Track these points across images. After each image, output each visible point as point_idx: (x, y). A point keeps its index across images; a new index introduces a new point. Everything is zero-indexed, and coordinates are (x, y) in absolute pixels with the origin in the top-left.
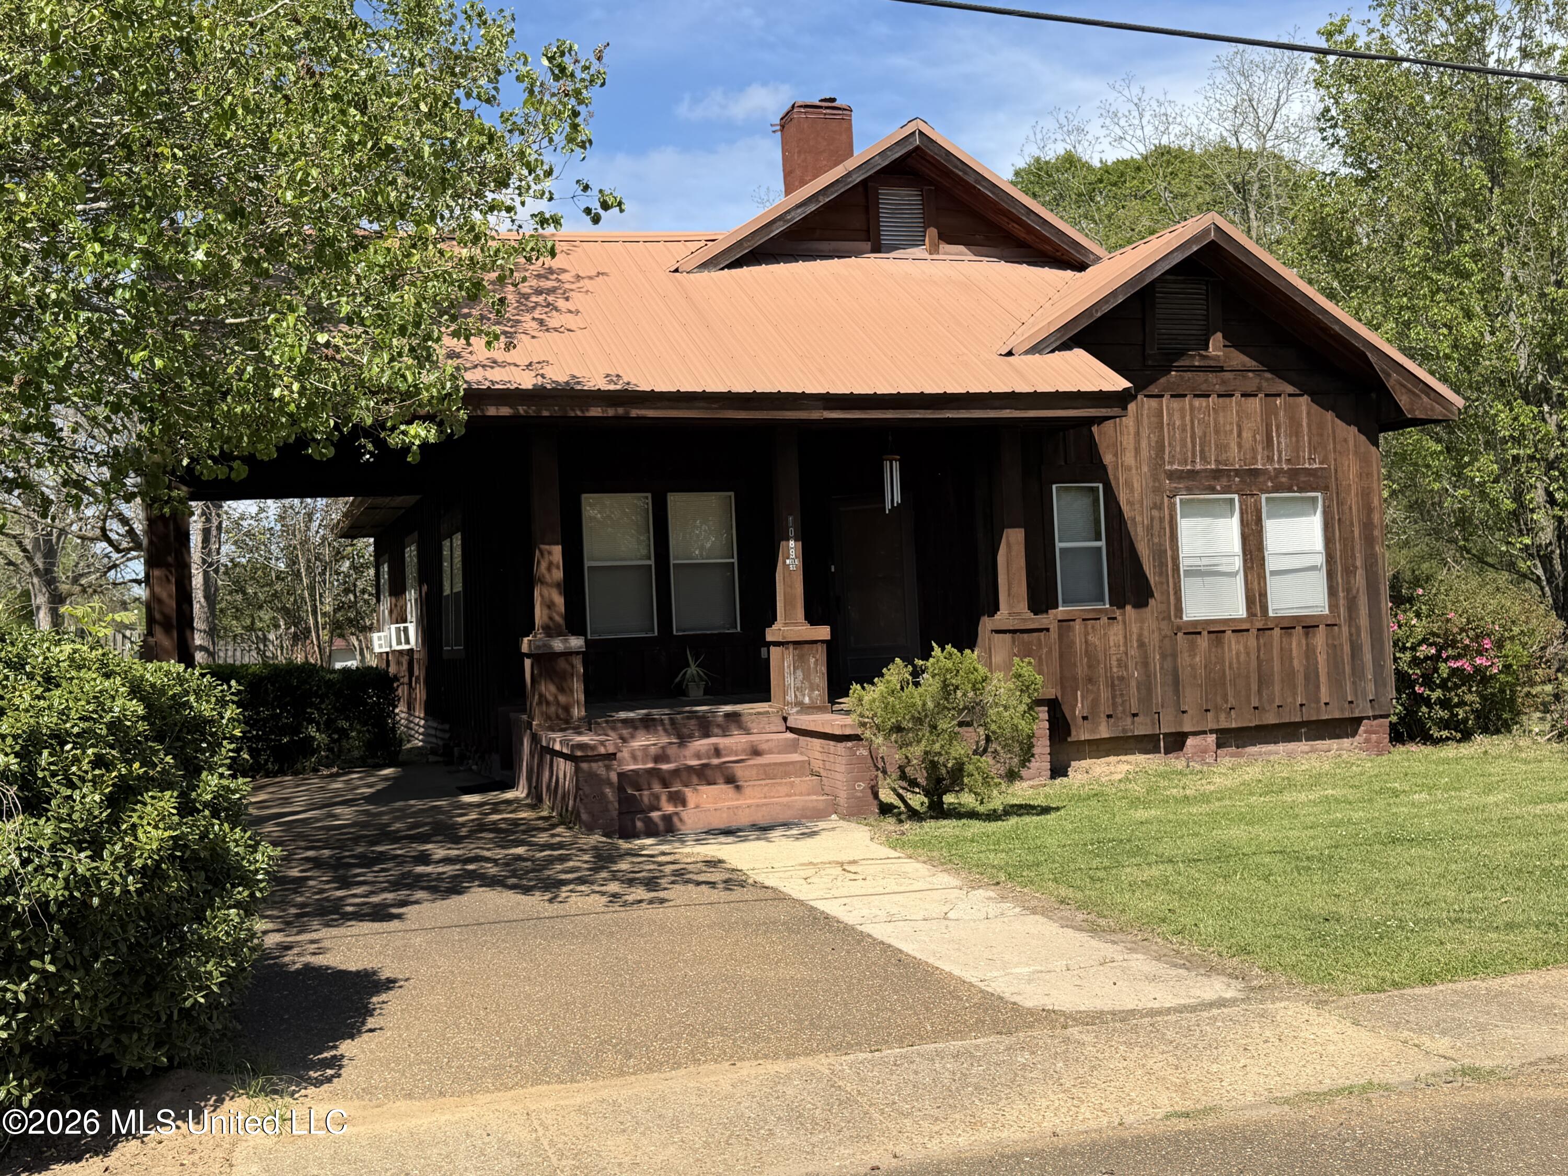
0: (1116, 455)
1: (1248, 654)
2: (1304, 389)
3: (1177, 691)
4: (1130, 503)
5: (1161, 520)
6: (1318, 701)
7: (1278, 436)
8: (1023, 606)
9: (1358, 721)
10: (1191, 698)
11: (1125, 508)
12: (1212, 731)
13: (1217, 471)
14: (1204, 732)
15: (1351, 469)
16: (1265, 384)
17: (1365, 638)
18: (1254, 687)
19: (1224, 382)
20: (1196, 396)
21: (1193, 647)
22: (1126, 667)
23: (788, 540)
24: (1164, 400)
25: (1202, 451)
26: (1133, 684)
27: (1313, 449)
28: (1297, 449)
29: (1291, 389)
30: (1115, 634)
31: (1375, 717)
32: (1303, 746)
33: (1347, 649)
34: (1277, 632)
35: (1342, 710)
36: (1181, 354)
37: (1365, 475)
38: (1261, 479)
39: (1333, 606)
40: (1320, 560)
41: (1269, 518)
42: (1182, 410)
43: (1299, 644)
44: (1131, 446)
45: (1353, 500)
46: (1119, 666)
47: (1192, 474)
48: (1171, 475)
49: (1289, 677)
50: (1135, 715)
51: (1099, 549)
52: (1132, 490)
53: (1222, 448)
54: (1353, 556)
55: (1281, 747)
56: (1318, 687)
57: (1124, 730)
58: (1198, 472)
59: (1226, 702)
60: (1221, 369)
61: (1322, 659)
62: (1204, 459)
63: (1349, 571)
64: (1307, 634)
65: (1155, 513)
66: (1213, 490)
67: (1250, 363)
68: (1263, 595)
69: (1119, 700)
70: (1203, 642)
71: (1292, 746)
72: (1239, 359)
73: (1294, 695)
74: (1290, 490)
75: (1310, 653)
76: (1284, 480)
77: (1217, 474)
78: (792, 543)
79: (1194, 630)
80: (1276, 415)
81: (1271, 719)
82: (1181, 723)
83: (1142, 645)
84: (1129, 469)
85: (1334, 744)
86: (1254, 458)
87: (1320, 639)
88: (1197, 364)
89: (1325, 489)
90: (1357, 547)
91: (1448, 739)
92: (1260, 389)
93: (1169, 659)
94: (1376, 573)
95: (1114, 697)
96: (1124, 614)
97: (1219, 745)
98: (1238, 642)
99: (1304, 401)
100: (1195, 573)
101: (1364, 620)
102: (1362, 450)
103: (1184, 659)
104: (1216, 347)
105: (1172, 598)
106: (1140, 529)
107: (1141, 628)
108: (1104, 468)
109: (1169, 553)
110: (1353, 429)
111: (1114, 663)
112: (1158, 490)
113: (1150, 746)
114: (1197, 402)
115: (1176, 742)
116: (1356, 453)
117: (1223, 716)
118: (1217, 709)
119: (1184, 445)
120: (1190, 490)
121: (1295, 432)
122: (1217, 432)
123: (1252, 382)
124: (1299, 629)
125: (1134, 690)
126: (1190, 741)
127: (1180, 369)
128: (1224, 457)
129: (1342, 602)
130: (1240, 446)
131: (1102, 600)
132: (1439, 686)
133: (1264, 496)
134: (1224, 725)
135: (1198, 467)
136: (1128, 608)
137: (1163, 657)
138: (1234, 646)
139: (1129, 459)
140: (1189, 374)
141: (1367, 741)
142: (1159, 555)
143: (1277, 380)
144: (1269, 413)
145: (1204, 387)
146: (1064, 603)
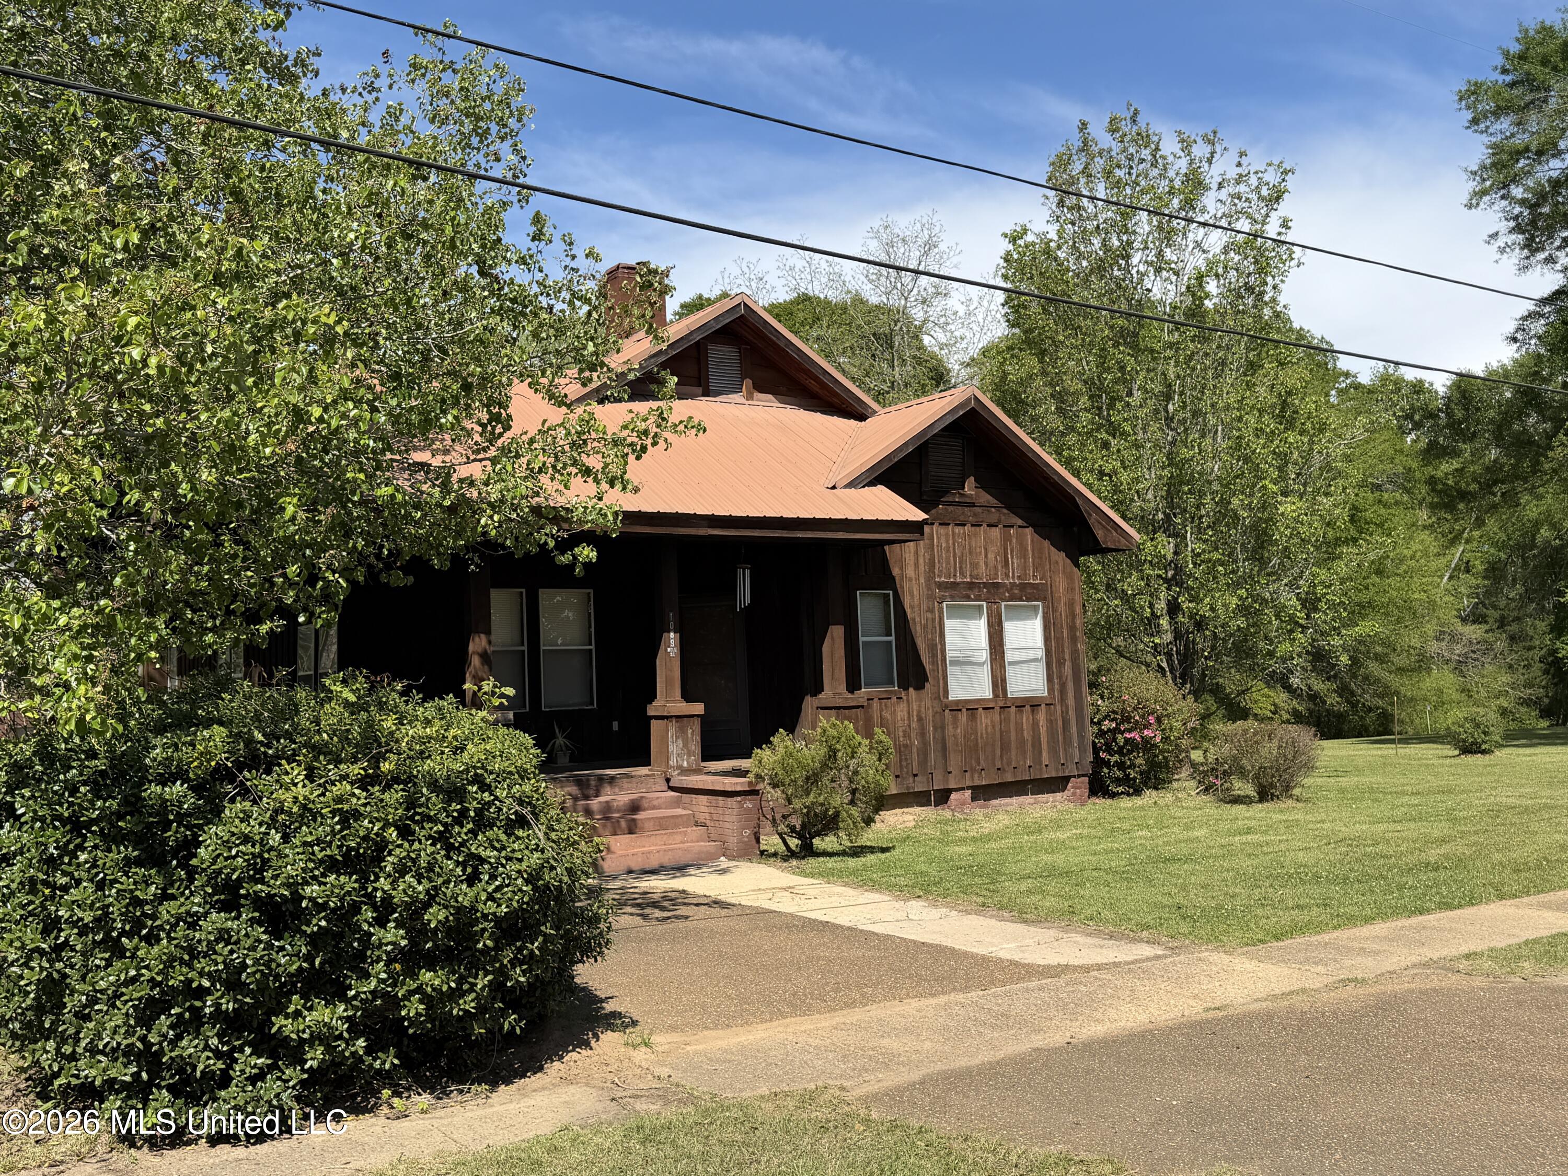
0: (901, 569)
1: (993, 727)
2: (1030, 523)
3: (945, 757)
4: (912, 607)
5: (933, 620)
6: (1041, 764)
7: (1012, 558)
8: (842, 688)
9: (1066, 779)
10: (954, 762)
11: (908, 611)
12: (968, 788)
13: (972, 583)
14: (963, 789)
15: (1061, 584)
16: (1003, 518)
17: (1072, 714)
18: (998, 752)
19: (975, 515)
20: (957, 525)
21: (955, 721)
22: (910, 737)
23: (669, 632)
24: (935, 527)
25: (961, 568)
26: (915, 750)
27: (1036, 568)
28: (1025, 568)
29: (1020, 522)
30: (901, 711)
31: (1079, 776)
32: (1028, 799)
33: (1060, 723)
34: (1013, 709)
35: (1057, 770)
36: (946, 492)
37: (1070, 589)
38: (1001, 590)
39: (1051, 690)
40: (1040, 654)
41: (1007, 620)
42: (947, 535)
43: (1028, 719)
44: (912, 562)
45: (1062, 608)
46: (904, 736)
47: (955, 585)
48: (940, 586)
49: (1022, 742)
50: (915, 775)
51: (890, 642)
52: (912, 596)
53: (975, 566)
54: (1063, 652)
55: (1014, 800)
56: (1040, 753)
57: (908, 788)
58: (958, 584)
59: (979, 764)
60: (973, 505)
61: (1043, 731)
62: (963, 574)
63: (1061, 663)
64: (1033, 711)
65: (929, 615)
66: (968, 598)
67: (993, 501)
68: (1004, 680)
69: (904, 763)
70: (963, 717)
71: (1022, 799)
72: (985, 498)
73: (1025, 758)
74: (1021, 599)
75: (1035, 726)
76: (1016, 591)
77: (971, 585)
78: (672, 635)
79: (957, 707)
80: (1011, 541)
81: (1009, 778)
82: (947, 781)
83: (920, 719)
84: (910, 580)
85: (1050, 797)
86: (996, 574)
87: (1042, 716)
88: (957, 500)
89: (1043, 599)
90: (1066, 645)
91: (1122, 793)
92: (999, 521)
93: (939, 730)
94: (1078, 665)
95: (901, 760)
96: (907, 695)
97: (974, 799)
98: (987, 717)
99: (1029, 531)
100: (955, 663)
101: (1071, 701)
102: (1068, 570)
103: (950, 730)
104: (970, 488)
105: (941, 682)
106: (918, 628)
107: (920, 706)
108: (893, 578)
109: (939, 647)
110: (1063, 554)
111: (901, 734)
112: (931, 597)
113: (924, 800)
114: (957, 529)
115: (943, 797)
116: (1064, 572)
117: (976, 776)
118: (973, 770)
119: (948, 563)
120: (953, 598)
121: (1024, 556)
122: (970, 553)
123: (994, 516)
124: (1028, 707)
125: (915, 755)
126: (953, 796)
127: (945, 503)
128: (975, 572)
129: (1056, 686)
130: (986, 564)
131: (892, 684)
132: (1116, 752)
133: (1003, 604)
134: (977, 782)
135: (958, 580)
136: (911, 690)
137: (935, 728)
138: (984, 720)
139: (910, 572)
140: (951, 508)
141: (1074, 794)
142: (932, 648)
143: (1011, 515)
144: (1006, 539)
145: (962, 518)
146: (867, 686)
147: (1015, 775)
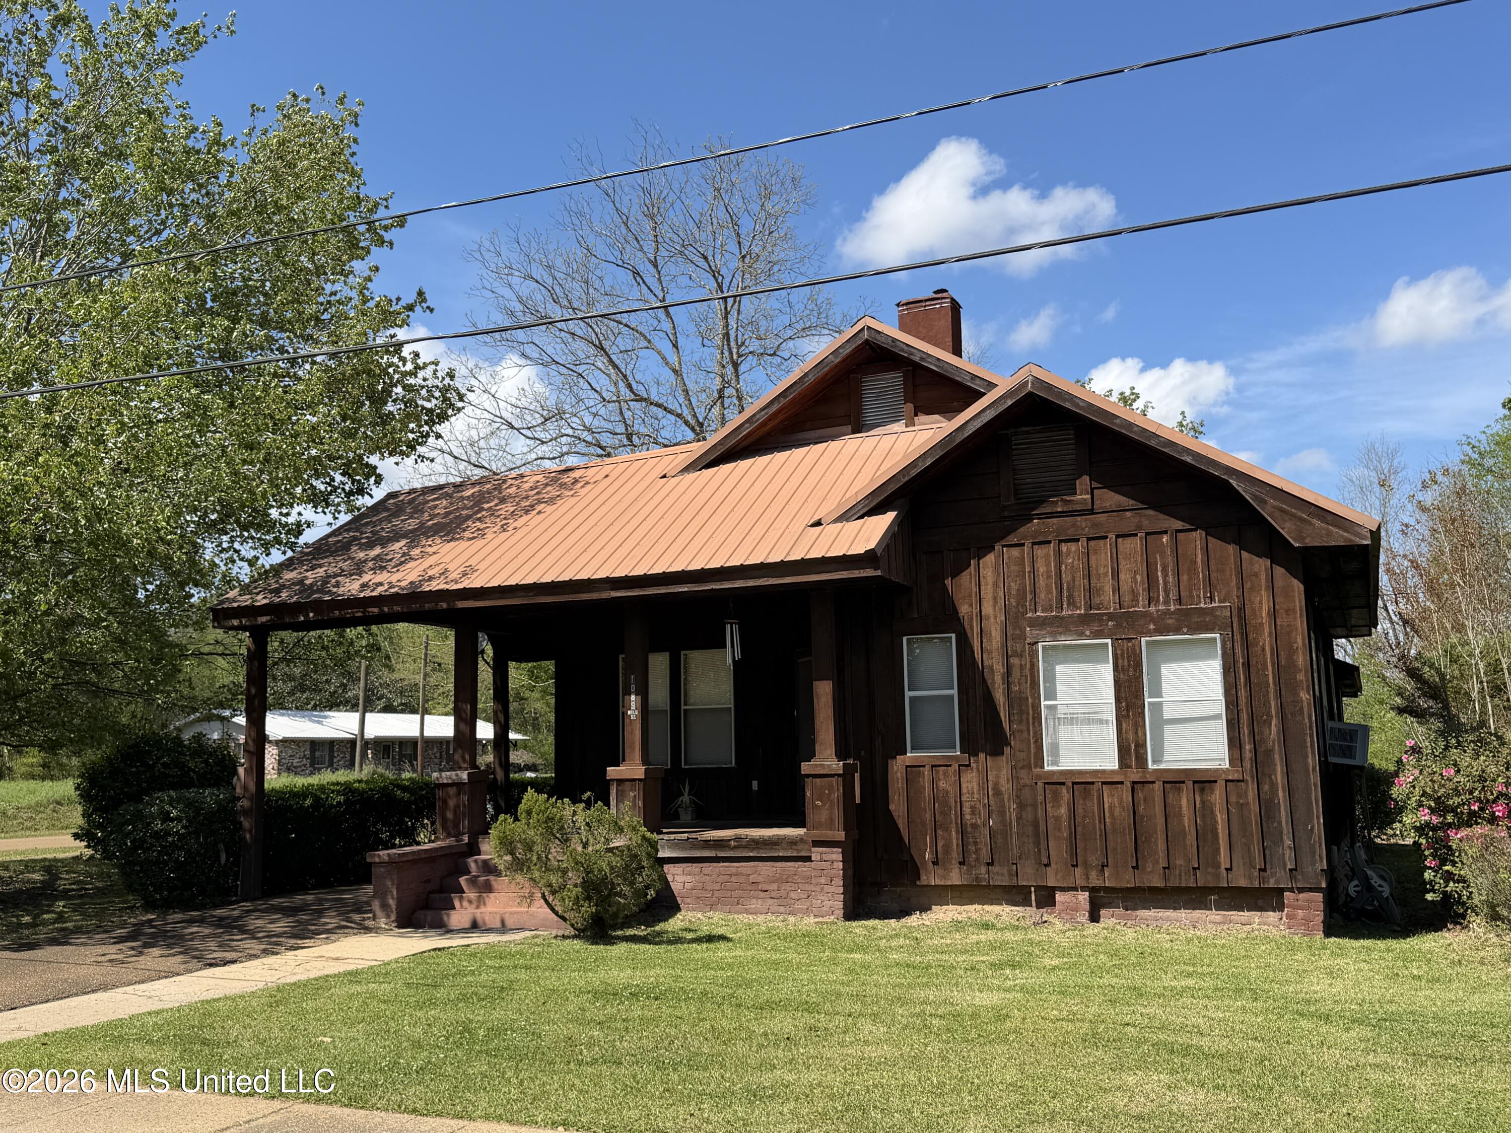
0: (971, 605)
1: (1123, 808)
2: (1196, 524)
3: (1036, 844)
4: (987, 652)
5: (1021, 667)
6: (1217, 867)
7: (1165, 576)
10: (1057, 852)
11: (979, 657)
12: (1083, 889)
13: (1088, 616)
14: (1075, 889)
15: (1263, 605)
16: (1146, 523)
19: (1095, 525)
20: (1062, 541)
21: (1057, 798)
22: (980, 814)
23: (630, 695)
24: (1025, 548)
25: (1071, 596)
26: (987, 832)
27: (1212, 586)
28: (1188, 588)
29: (1179, 525)
30: (968, 781)
31: (1302, 890)
32: (1213, 915)
33: (1255, 808)
34: (1159, 785)
35: (1252, 878)
36: (1041, 502)
37: (1283, 611)
38: (1142, 622)
39: (1235, 760)
40: (1219, 707)
41: (1152, 662)
43: (1189, 799)
45: (1265, 640)
46: (973, 813)
47: (1058, 620)
48: (1033, 622)
49: (1176, 832)
50: (989, 865)
51: (951, 697)
52: (990, 639)
53: (1094, 591)
54: (1267, 704)
55: (1183, 915)
56: (1215, 849)
57: (979, 879)
58: (1063, 618)
59: (1098, 859)
60: (1090, 512)
61: (1221, 817)
62: (1072, 604)
63: (1261, 721)
64: (1202, 790)
65: (1014, 661)
66: (1082, 635)
67: (1128, 502)
68: (1141, 745)
69: (973, 848)
70: (1068, 793)
71: (1197, 914)
72: (1109, 499)
73: (1185, 856)
74: (1177, 631)
75: (1206, 811)
76: (1170, 621)
77: (1087, 618)
78: (633, 697)
79: (1056, 782)
80: (1161, 554)
81: (1156, 881)
82: (1046, 877)
83: (998, 793)
84: (987, 618)
85: (1255, 917)
86: (1134, 600)
87: (1217, 796)
88: (1059, 510)
89: (1223, 629)
92: (1139, 527)
93: (1029, 809)
95: (966, 844)
96: (977, 762)
97: (1094, 904)
98: (1111, 795)
99: (1198, 535)
101: (1280, 777)
102: (1281, 584)
103: (1046, 810)
104: (1083, 490)
105: (1032, 746)
106: (997, 678)
107: (999, 777)
108: (959, 618)
109: (1030, 701)
110: (1266, 561)
111: (966, 810)
112: (1019, 638)
113: (1019, 898)
114: (1063, 548)
115: (1046, 899)
116: (1270, 586)
117: (1093, 874)
118: (1087, 866)
119: (1048, 591)
120: (1053, 637)
121: (1186, 570)
122: (1088, 576)
123: (1129, 522)
124: (1190, 784)
125: (985, 839)
126: (1059, 897)
127: (1040, 516)
128: (1096, 601)
129: (1247, 755)
130: (1117, 589)
131: (953, 747)
133: (1144, 640)
134: (1095, 881)
135: (1065, 613)
136: (982, 756)
137: (1021, 807)
138: (1105, 799)
139: (987, 608)
140: (1053, 521)
142: (1019, 703)
143: (1161, 516)
144: (1153, 551)
145: (1071, 531)
146: (913, 748)
147: (1165, 878)
